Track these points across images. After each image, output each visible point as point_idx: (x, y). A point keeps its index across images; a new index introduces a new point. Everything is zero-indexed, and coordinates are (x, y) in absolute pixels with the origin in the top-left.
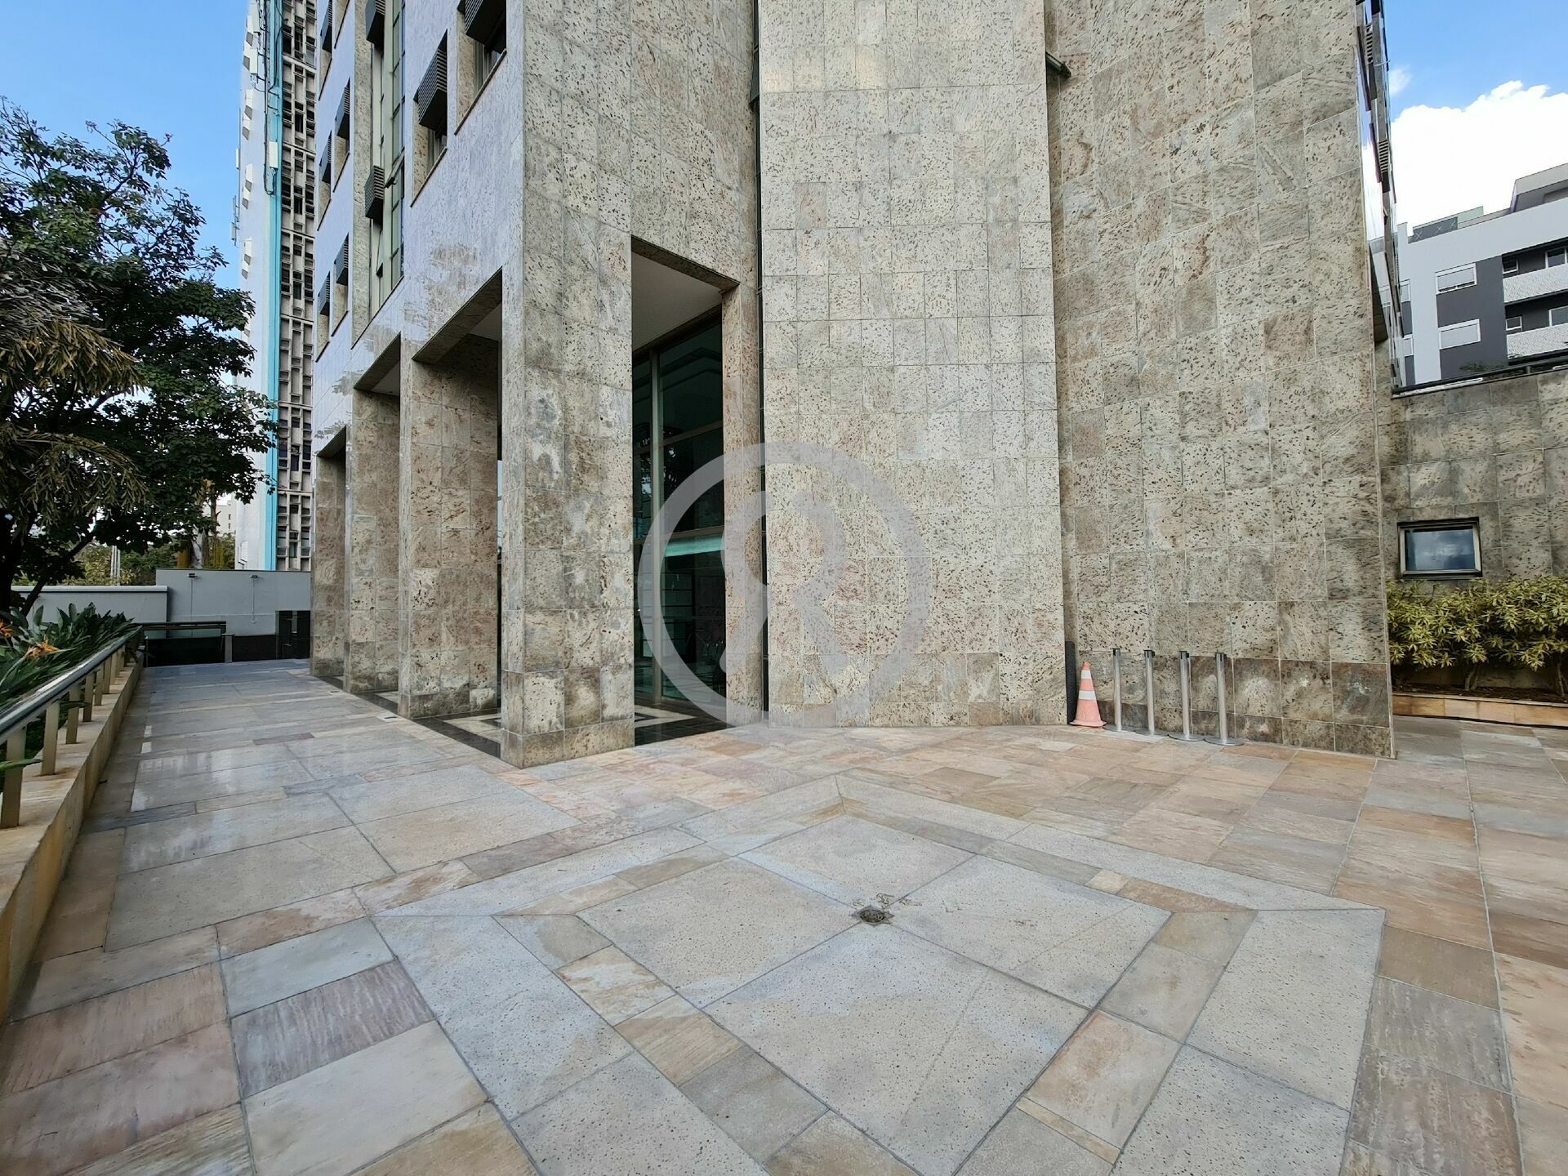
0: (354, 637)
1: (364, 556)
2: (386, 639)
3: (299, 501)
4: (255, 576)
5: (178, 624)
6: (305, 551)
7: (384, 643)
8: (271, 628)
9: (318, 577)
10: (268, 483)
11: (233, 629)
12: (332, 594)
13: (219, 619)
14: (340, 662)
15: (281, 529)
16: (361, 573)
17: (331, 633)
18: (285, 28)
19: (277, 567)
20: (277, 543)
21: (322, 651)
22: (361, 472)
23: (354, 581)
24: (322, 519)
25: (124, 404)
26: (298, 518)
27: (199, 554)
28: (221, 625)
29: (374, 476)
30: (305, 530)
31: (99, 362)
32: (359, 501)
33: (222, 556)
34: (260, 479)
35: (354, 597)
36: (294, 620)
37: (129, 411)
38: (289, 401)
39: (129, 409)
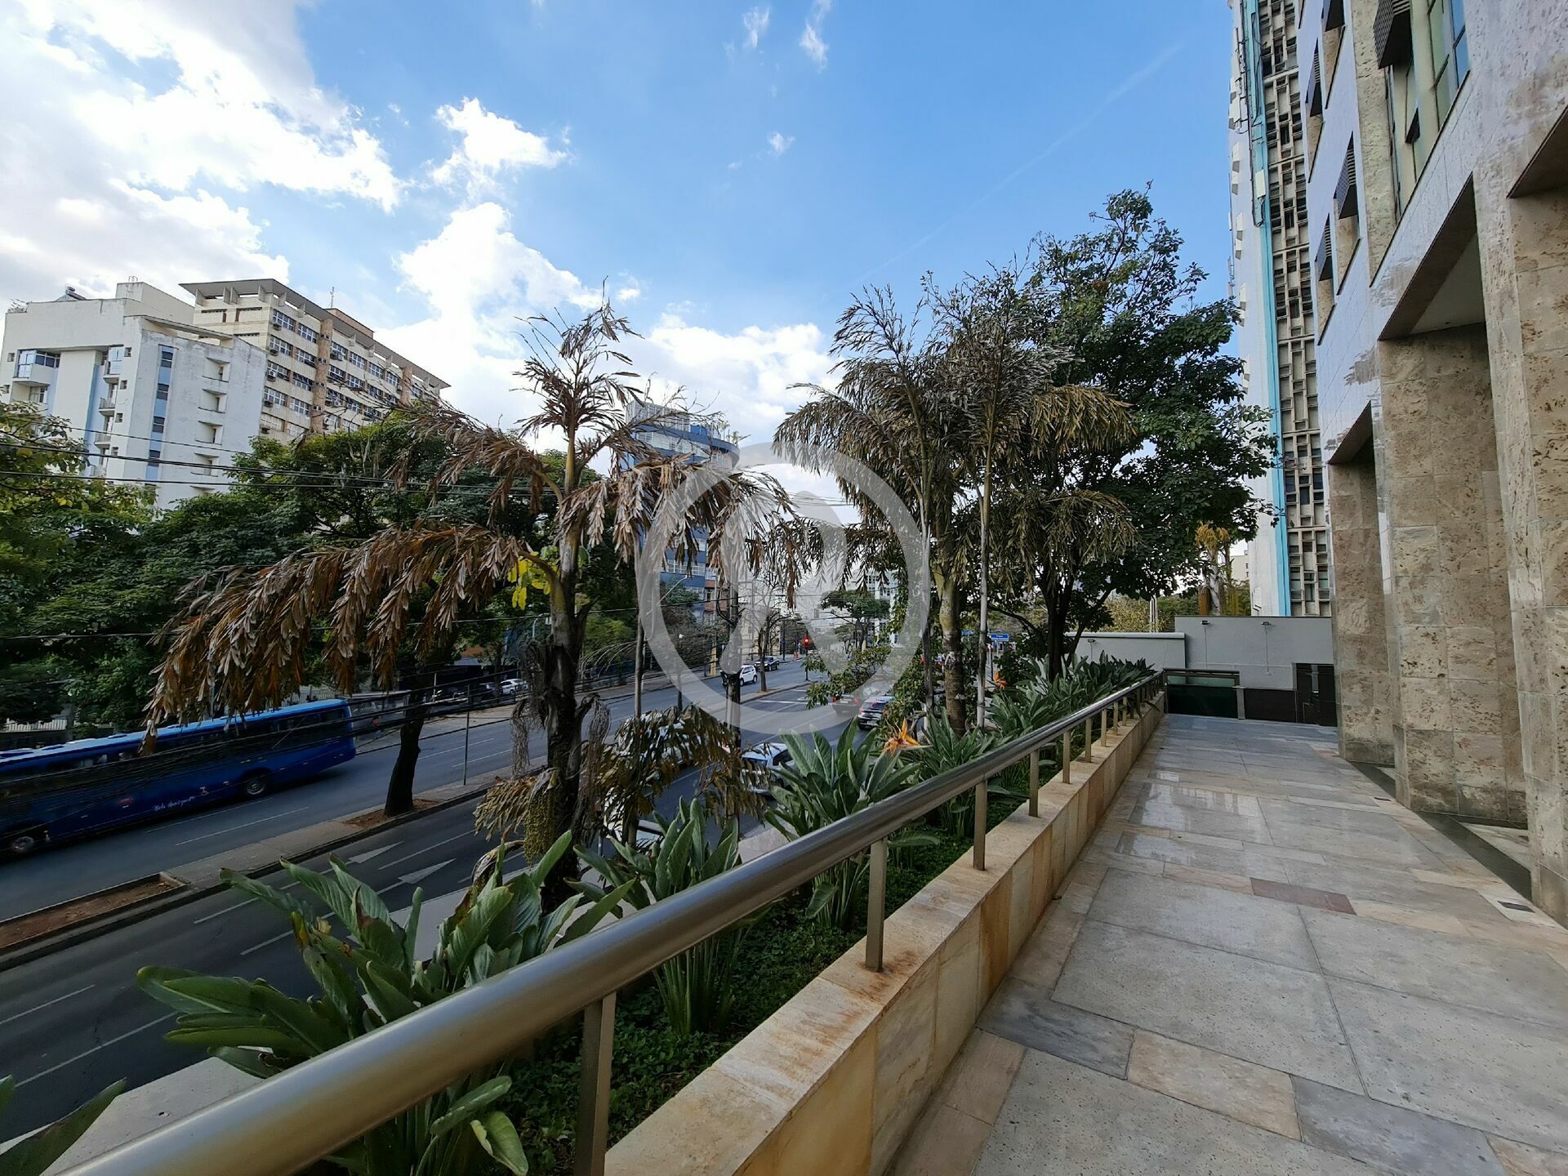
0: (1410, 720)
1: (1417, 592)
2: (1472, 730)
3: (1313, 536)
4: (1267, 623)
5: (1195, 671)
6: (1323, 594)
7: (1469, 736)
8: (1288, 683)
9: (1342, 624)
10: (1269, 513)
11: (1248, 681)
12: (1364, 648)
13: (1233, 669)
14: (1385, 746)
15: (1294, 570)
16: (1415, 619)
17: (1367, 702)
18: (1265, 52)
19: (1292, 613)
20: (1291, 586)
21: (1357, 725)
22: (1402, 460)
23: (1404, 632)
24: (1342, 547)
25: (1135, 462)
26: (1312, 557)
27: (1217, 602)
28: (1234, 675)
29: (1427, 464)
30: (1322, 568)
31: (1099, 417)
32: (1403, 506)
33: (1238, 602)
34: (1261, 510)
35: (1405, 655)
36: (1314, 675)
37: (1140, 468)
38: (1293, 430)
39: (1139, 466)
